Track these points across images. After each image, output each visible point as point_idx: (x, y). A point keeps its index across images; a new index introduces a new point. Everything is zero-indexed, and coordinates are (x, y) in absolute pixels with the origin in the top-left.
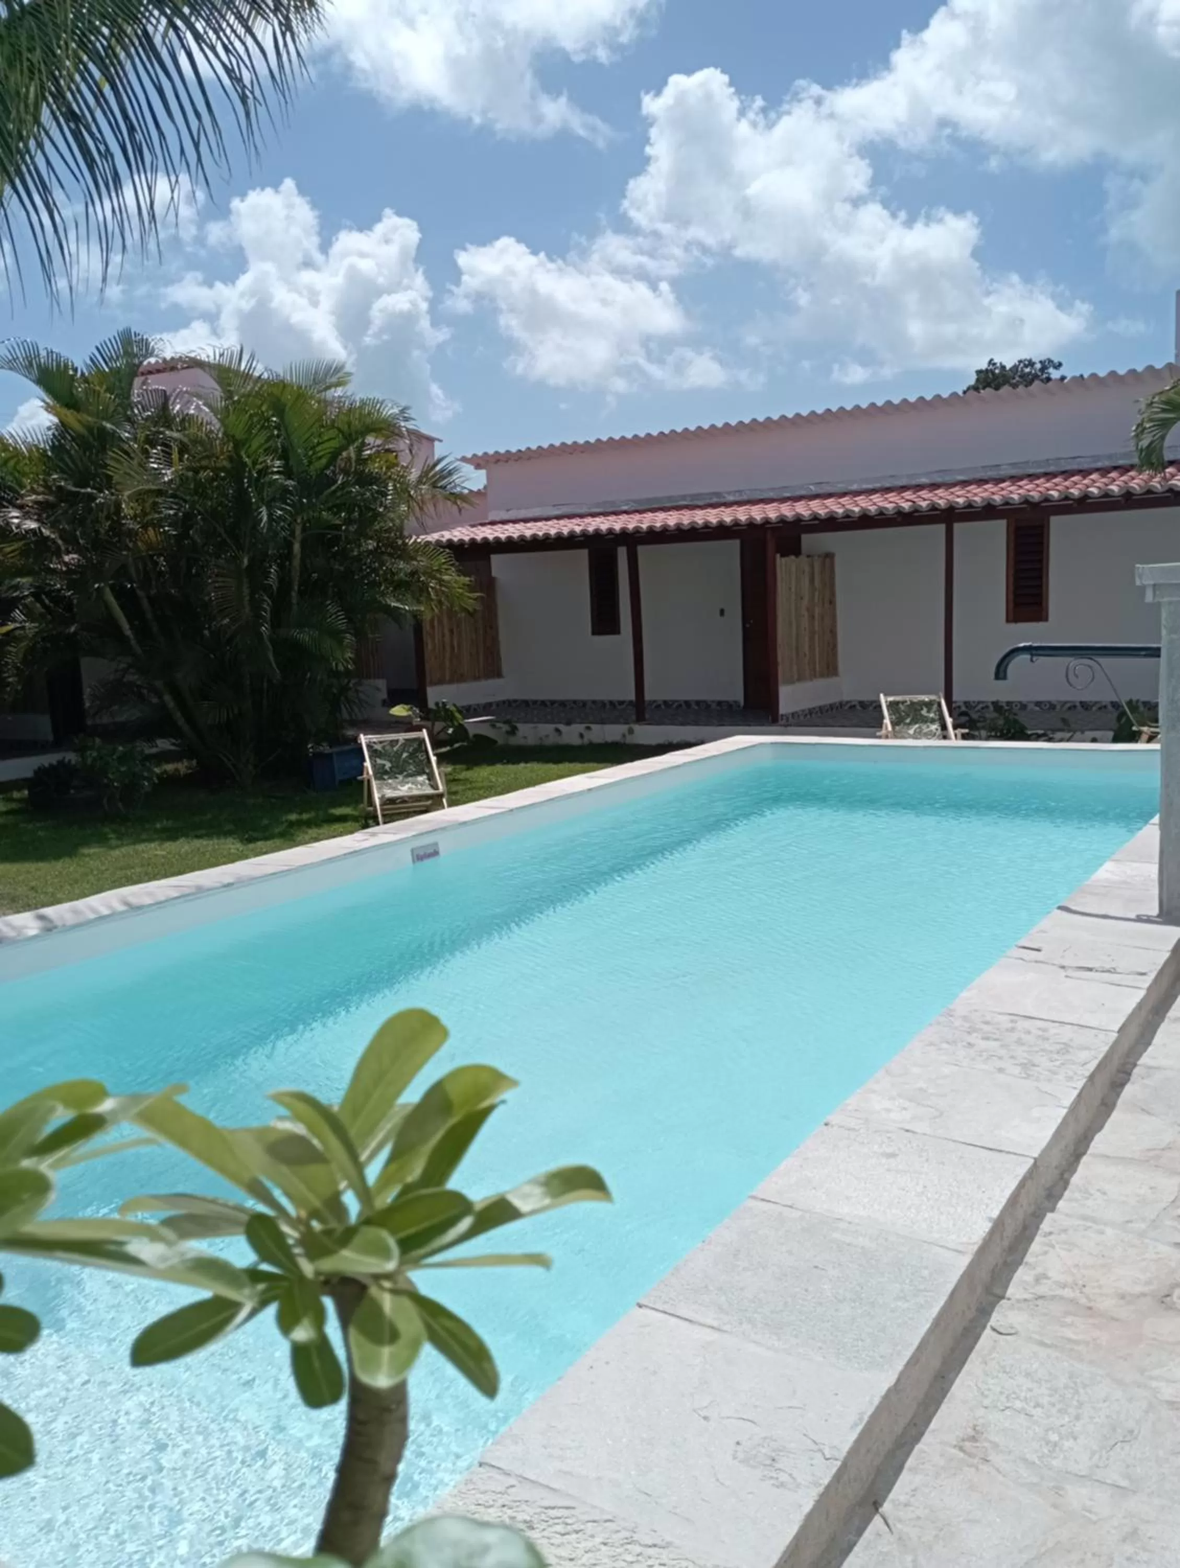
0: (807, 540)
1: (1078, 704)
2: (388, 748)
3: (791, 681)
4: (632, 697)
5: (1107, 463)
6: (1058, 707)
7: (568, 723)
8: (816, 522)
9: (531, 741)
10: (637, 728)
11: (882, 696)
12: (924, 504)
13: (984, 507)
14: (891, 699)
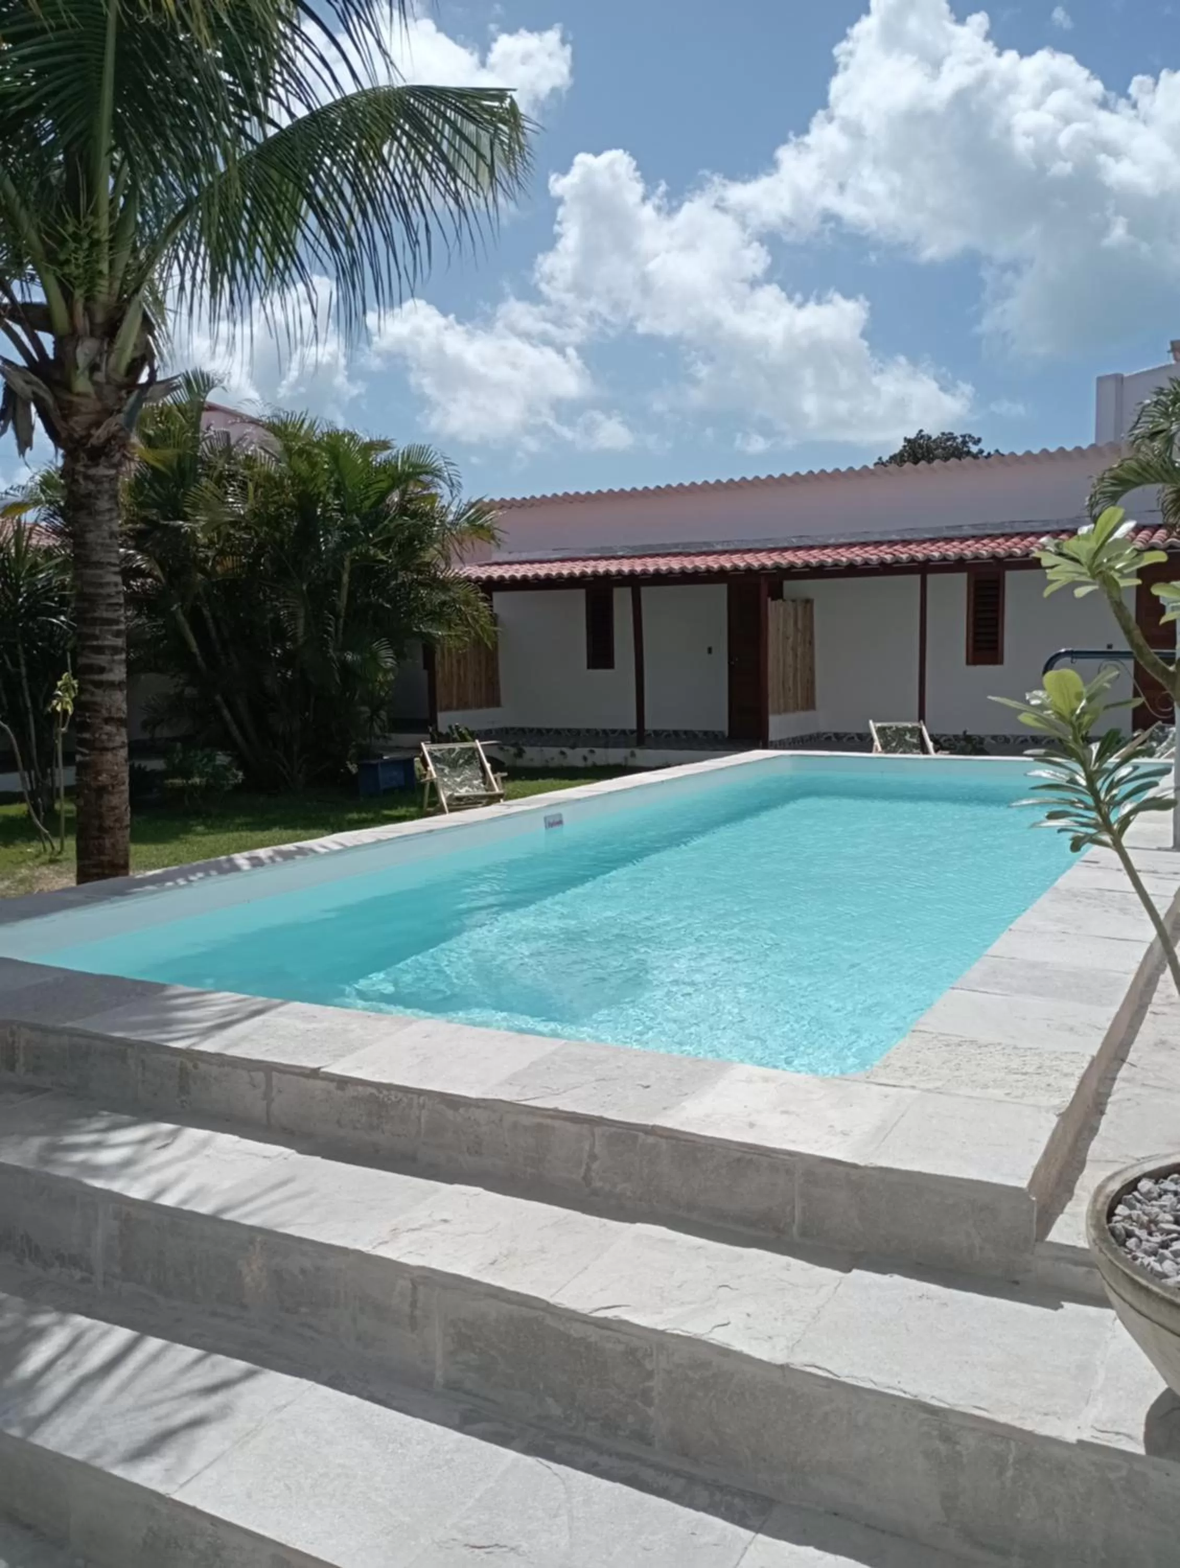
0: (789, 586)
1: (1028, 738)
2: (446, 755)
3: (778, 712)
4: (634, 726)
5: (1055, 527)
6: (1012, 741)
7: (573, 747)
8: (807, 570)
9: (537, 763)
10: (638, 752)
11: (871, 722)
12: (904, 556)
13: (956, 561)
14: (879, 725)
